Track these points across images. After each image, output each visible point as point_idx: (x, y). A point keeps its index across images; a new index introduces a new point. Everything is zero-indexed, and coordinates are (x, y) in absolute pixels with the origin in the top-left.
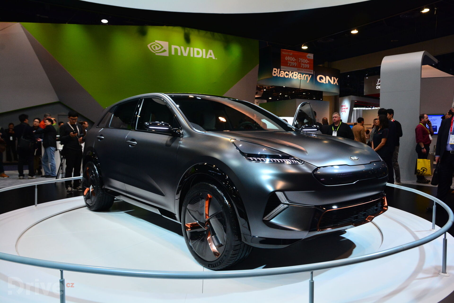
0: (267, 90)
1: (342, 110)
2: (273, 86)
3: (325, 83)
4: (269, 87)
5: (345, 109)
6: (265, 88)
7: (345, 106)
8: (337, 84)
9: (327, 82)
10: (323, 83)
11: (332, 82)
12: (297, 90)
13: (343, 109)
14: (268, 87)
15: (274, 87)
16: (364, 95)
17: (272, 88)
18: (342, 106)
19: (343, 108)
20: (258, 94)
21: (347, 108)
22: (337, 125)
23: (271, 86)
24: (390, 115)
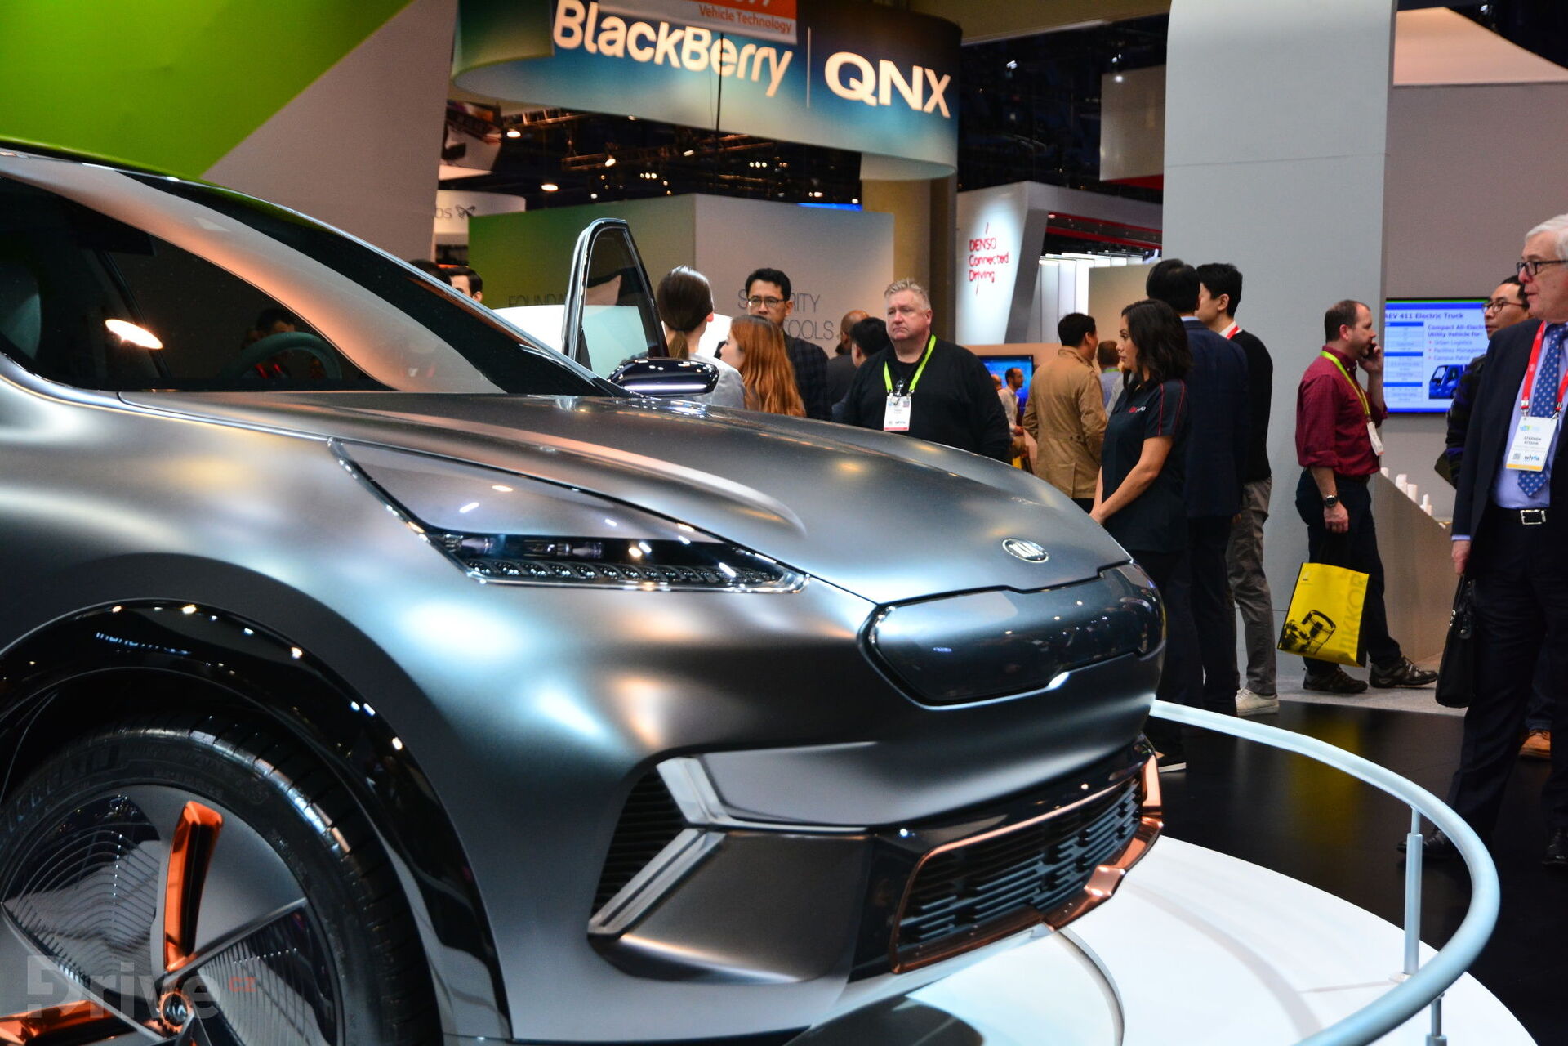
0: (529, 136)
1: (975, 269)
2: (564, 111)
3: (872, 101)
4: (540, 115)
5: (990, 260)
6: (516, 122)
7: (988, 243)
8: (945, 112)
9: (885, 98)
10: (860, 103)
11: (914, 98)
12: (709, 140)
13: (979, 260)
14: (534, 117)
15: (568, 116)
16: (1102, 178)
17: (558, 123)
18: (975, 245)
19: (977, 254)
20: (466, 158)
21: (1002, 259)
22: (911, 359)
23: (553, 113)
24: (1214, 297)
